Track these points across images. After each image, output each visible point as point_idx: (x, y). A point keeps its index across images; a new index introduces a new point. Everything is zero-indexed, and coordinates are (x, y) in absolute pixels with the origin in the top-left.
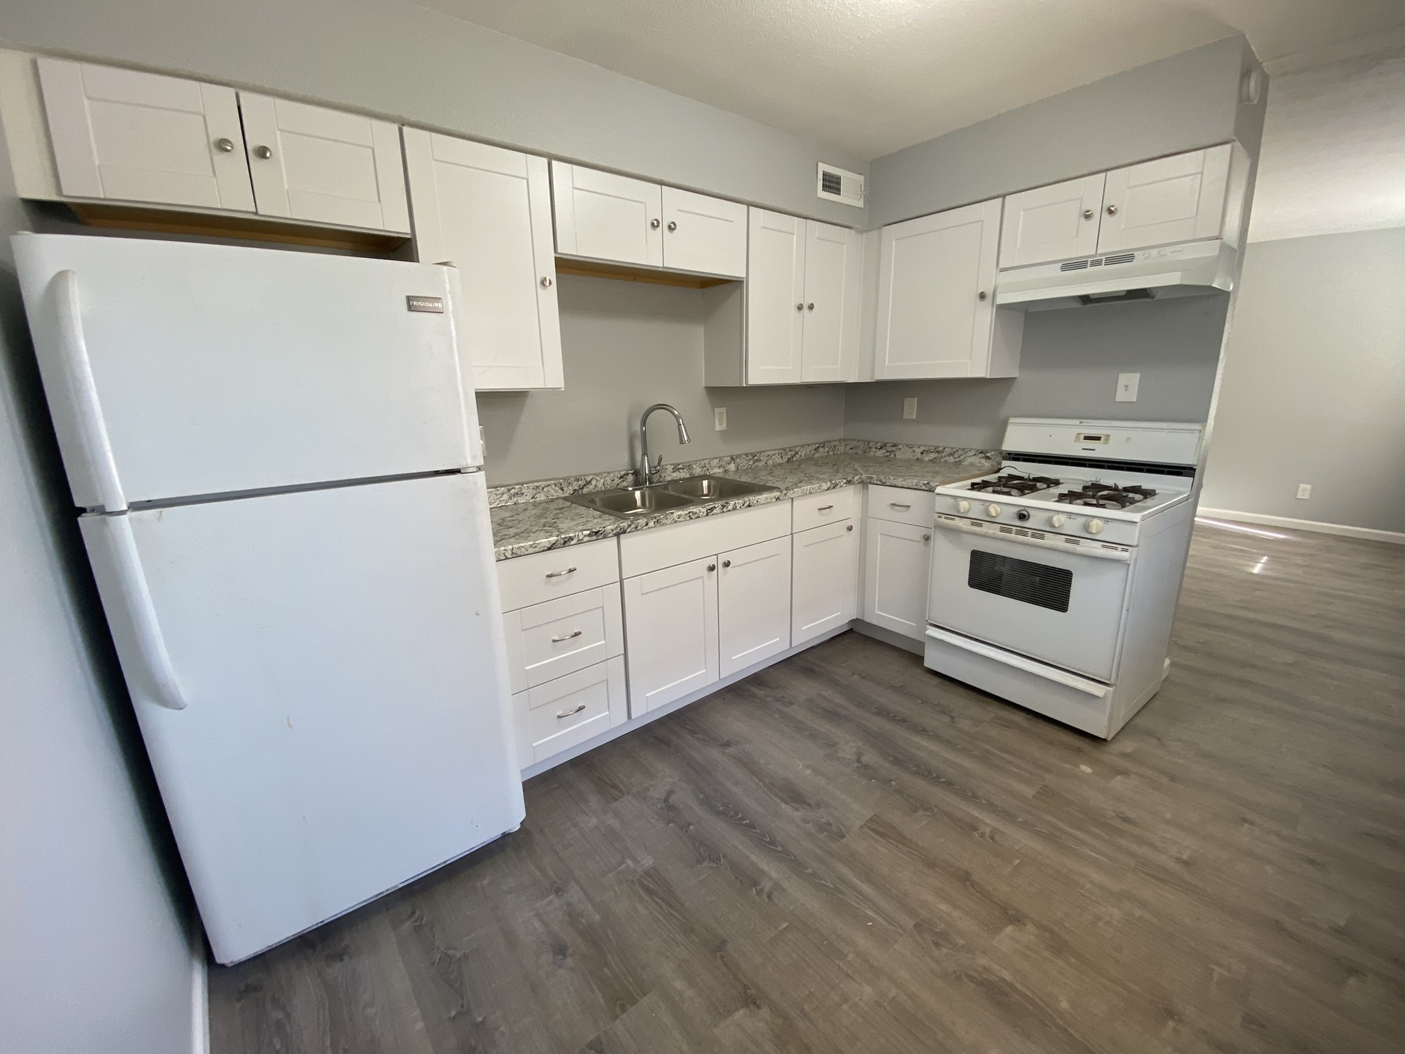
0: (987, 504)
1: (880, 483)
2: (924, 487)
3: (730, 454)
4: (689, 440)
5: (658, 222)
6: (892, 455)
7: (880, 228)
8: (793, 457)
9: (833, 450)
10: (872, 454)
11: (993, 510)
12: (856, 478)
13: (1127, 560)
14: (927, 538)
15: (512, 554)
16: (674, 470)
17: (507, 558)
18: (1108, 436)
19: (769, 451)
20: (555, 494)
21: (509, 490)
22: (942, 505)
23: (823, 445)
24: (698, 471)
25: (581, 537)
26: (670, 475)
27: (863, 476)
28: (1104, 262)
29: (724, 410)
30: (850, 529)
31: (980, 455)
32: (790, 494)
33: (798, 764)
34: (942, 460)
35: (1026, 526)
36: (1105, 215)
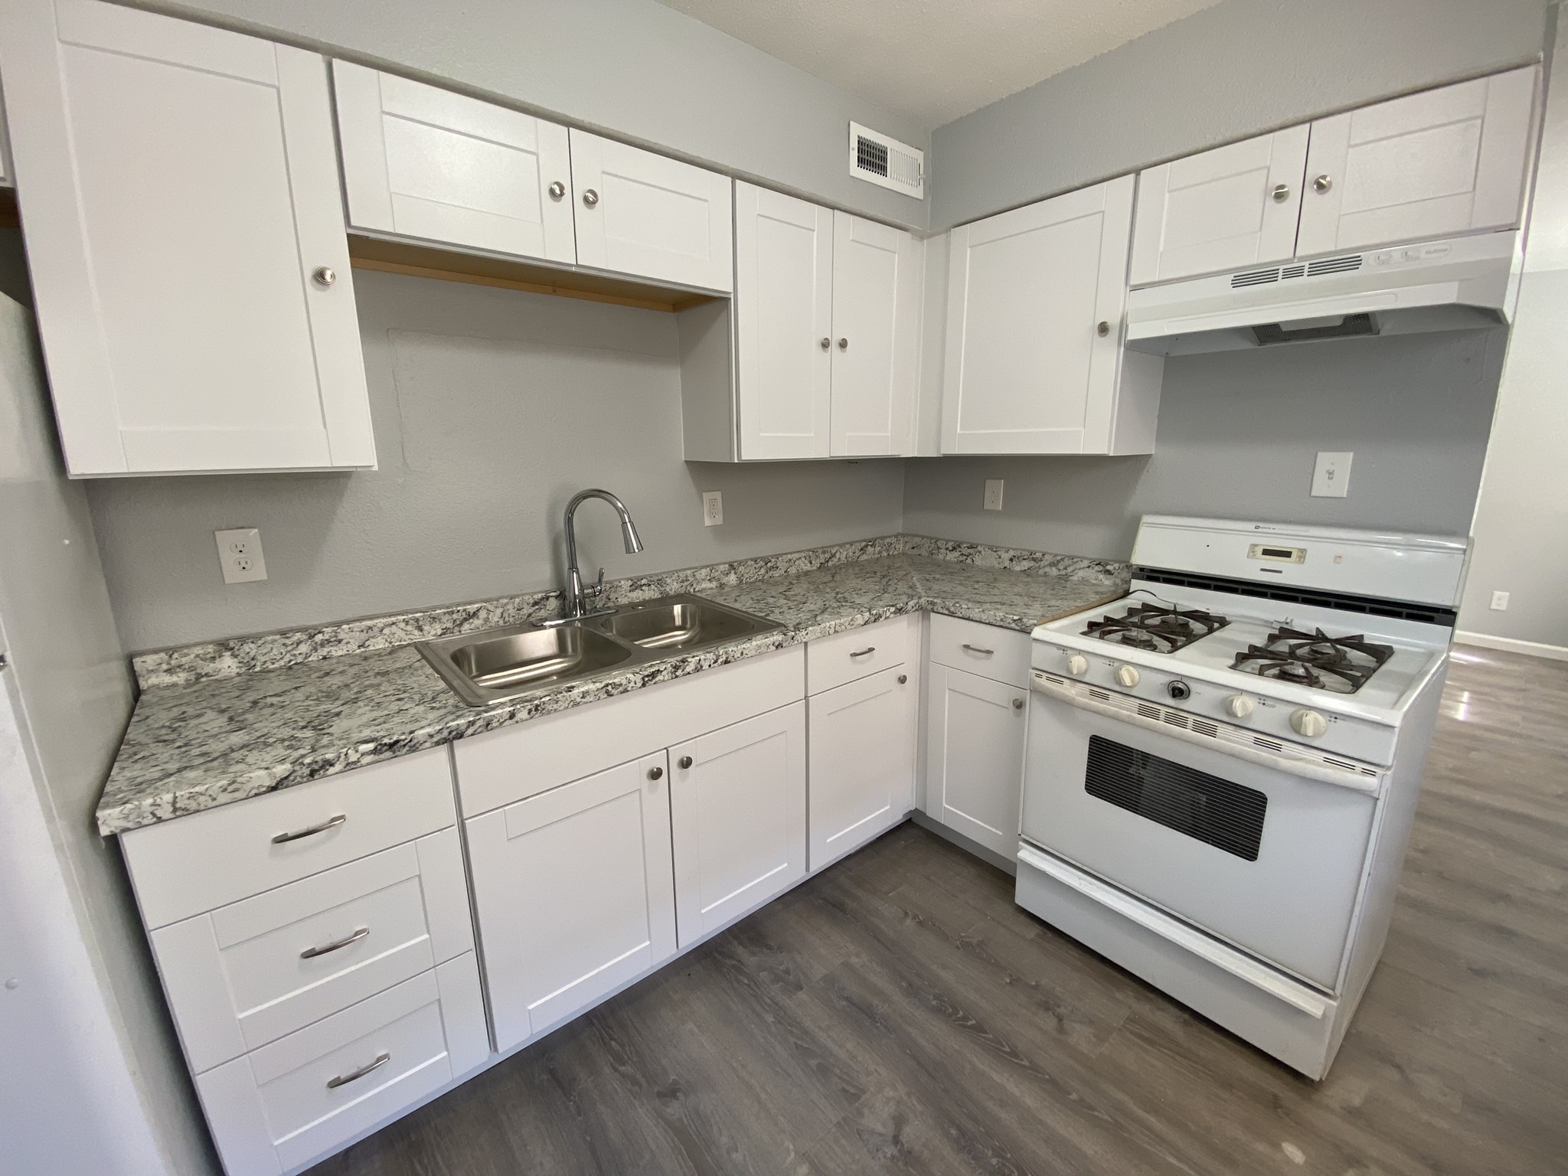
0: (1116, 664)
1: (946, 612)
2: (1013, 625)
3: (728, 560)
4: (641, 547)
5: (562, 188)
6: (969, 561)
7: (948, 230)
8: (828, 562)
9: (888, 550)
10: (941, 557)
11: (1127, 676)
12: (911, 603)
13: (1372, 792)
14: (1019, 705)
15: (175, 810)
16: (633, 587)
17: (160, 820)
18: (1303, 551)
19: (791, 553)
20: (406, 638)
21: (311, 637)
22: (1040, 657)
23: (872, 542)
24: (673, 587)
25: (353, 757)
26: (626, 597)
27: (923, 600)
28: (1306, 270)
29: (718, 495)
30: (902, 680)
31: (1097, 568)
32: (801, 636)
33: (788, 1149)
34: (1041, 572)
35: (1182, 707)
36: (1311, 194)
